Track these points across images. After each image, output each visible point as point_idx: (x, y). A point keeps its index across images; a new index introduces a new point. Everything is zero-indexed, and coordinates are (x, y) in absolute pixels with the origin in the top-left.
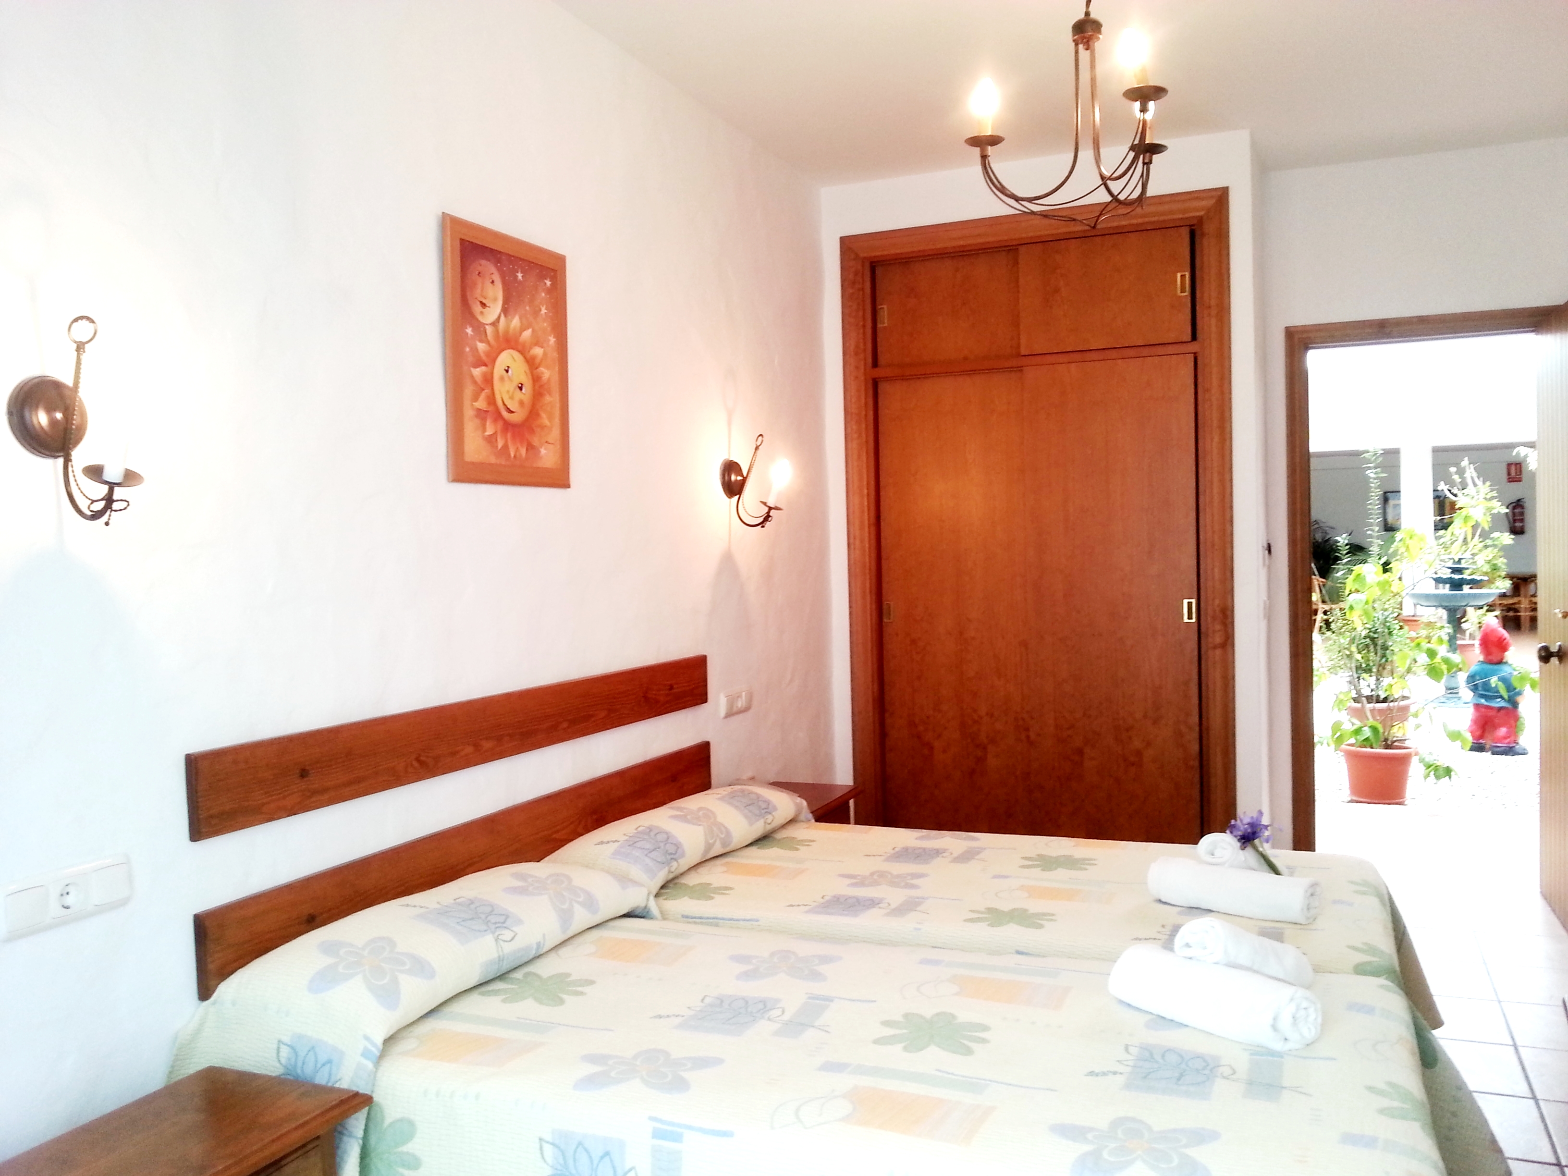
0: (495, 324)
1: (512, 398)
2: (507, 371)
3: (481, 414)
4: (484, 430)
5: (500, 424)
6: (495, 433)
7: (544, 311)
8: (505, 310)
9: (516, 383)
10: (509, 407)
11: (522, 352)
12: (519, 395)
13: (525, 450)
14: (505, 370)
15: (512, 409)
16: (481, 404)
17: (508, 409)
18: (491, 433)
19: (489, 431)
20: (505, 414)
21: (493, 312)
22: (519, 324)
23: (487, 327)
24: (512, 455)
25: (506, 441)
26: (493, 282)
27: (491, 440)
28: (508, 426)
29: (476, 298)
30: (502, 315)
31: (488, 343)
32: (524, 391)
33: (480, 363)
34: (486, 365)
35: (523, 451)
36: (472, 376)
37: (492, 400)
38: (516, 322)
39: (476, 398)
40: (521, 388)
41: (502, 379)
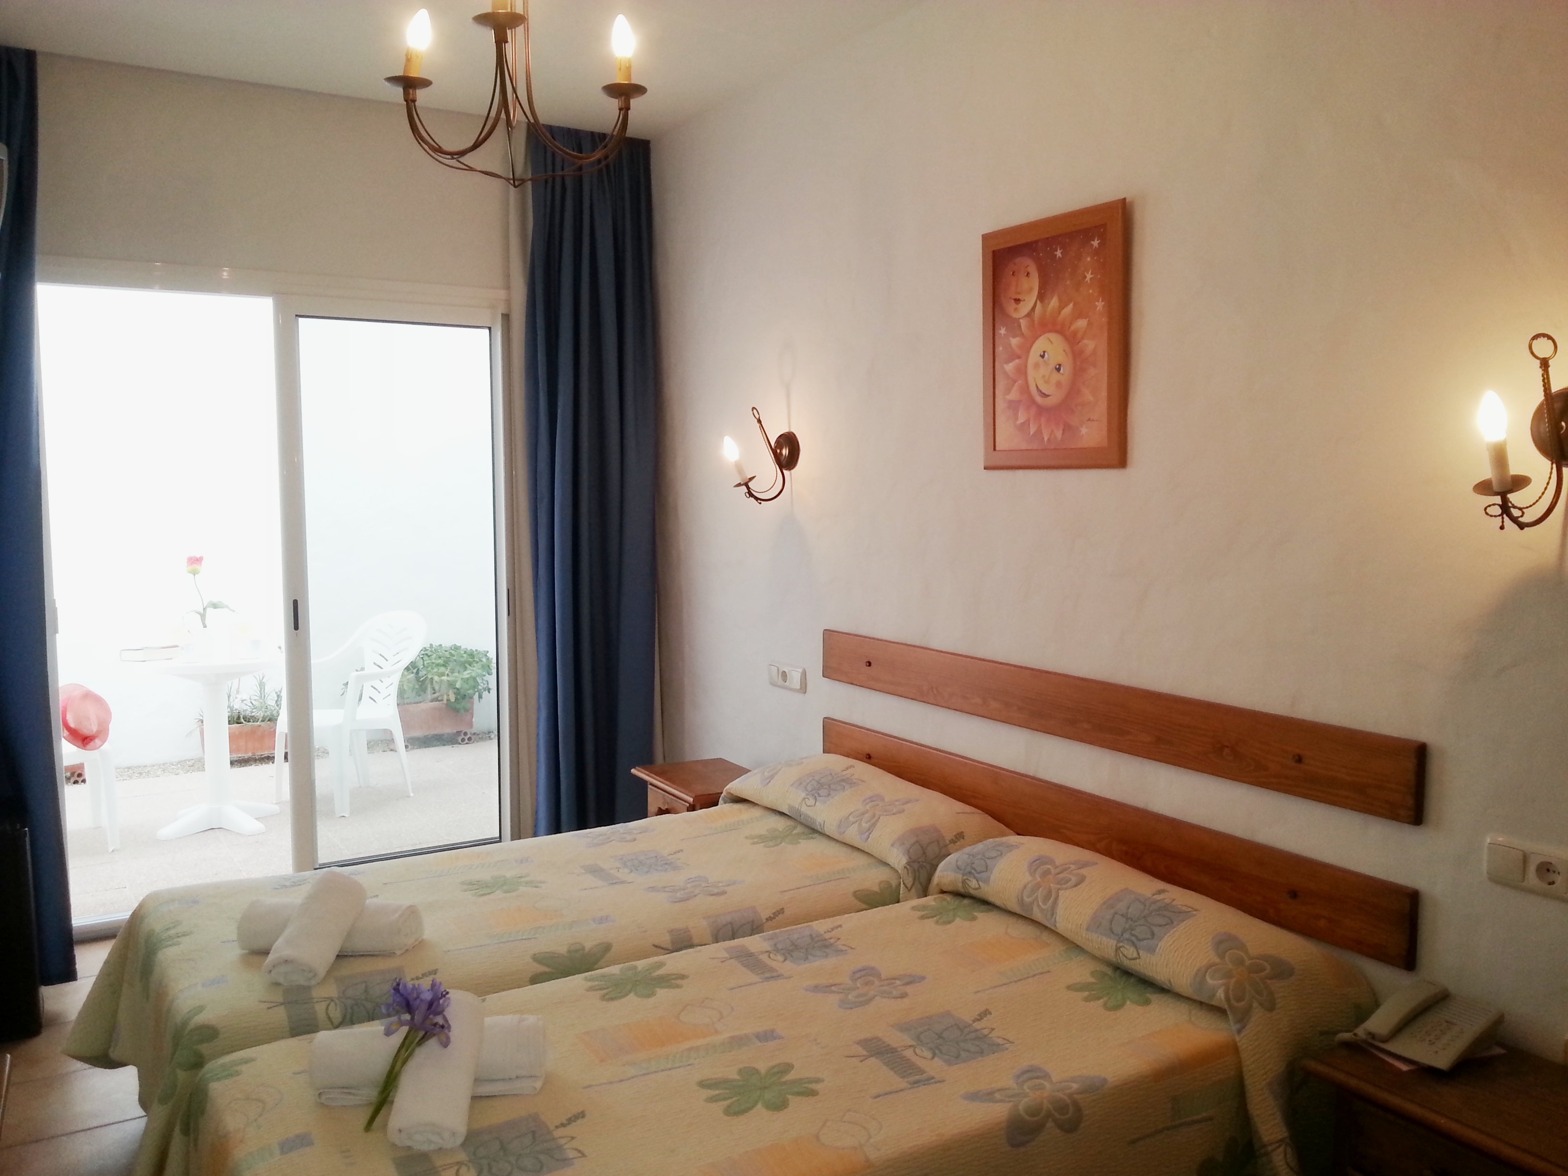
0: (1030, 315)
1: (1047, 382)
2: (1043, 356)
3: (1013, 406)
4: (1016, 419)
5: (1033, 410)
6: (1028, 421)
7: (1089, 276)
8: (1041, 297)
9: (1053, 364)
10: (1043, 391)
11: (1061, 332)
12: (1056, 376)
13: (1061, 432)
14: (1041, 355)
15: (1047, 393)
16: (1014, 395)
17: (1043, 393)
18: (1023, 421)
19: (1021, 420)
20: (1039, 399)
21: (1030, 301)
22: (1057, 304)
23: (1021, 321)
24: (1046, 439)
25: (1040, 426)
26: (1028, 274)
27: (1023, 428)
28: (1041, 410)
29: (1010, 298)
30: (1038, 302)
31: (1022, 335)
32: (1062, 371)
33: (1013, 356)
34: (1019, 357)
35: (1059, 434)
36: (1005, 373)
37: (1025, 389)
38: (1054, 302)
39: (1008, 391)
40: (1058, 370)
41: (1037, 366)
